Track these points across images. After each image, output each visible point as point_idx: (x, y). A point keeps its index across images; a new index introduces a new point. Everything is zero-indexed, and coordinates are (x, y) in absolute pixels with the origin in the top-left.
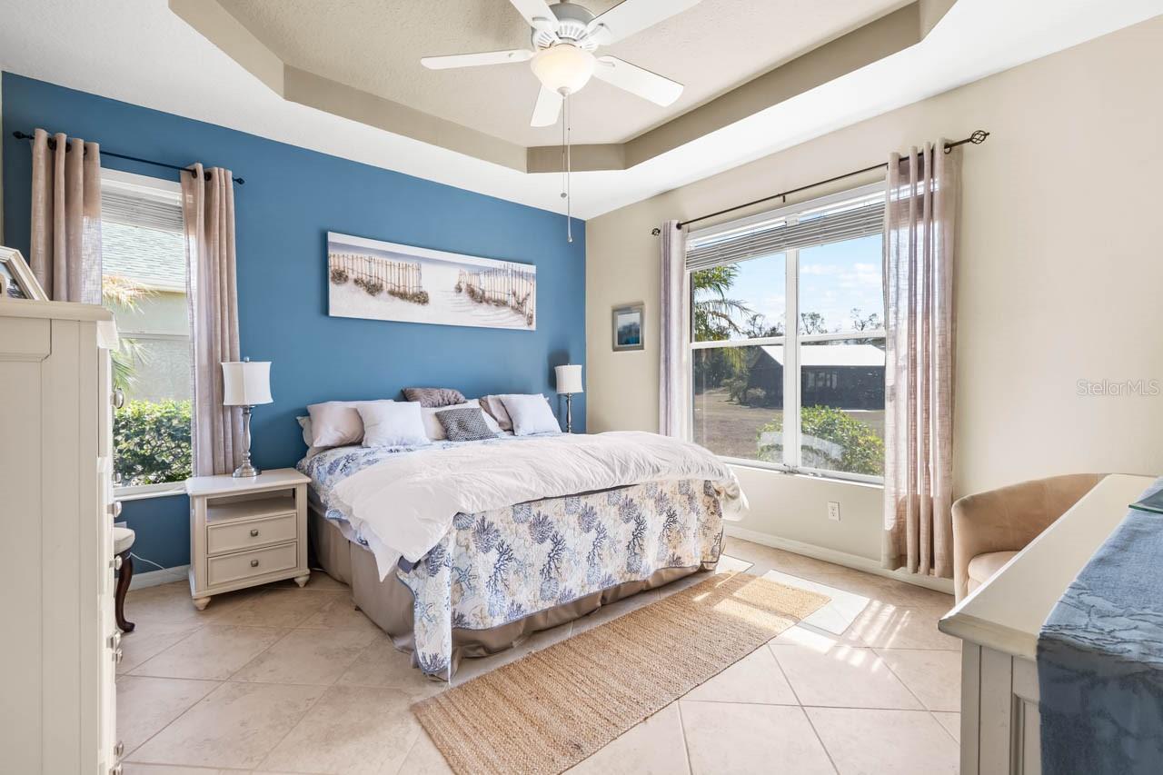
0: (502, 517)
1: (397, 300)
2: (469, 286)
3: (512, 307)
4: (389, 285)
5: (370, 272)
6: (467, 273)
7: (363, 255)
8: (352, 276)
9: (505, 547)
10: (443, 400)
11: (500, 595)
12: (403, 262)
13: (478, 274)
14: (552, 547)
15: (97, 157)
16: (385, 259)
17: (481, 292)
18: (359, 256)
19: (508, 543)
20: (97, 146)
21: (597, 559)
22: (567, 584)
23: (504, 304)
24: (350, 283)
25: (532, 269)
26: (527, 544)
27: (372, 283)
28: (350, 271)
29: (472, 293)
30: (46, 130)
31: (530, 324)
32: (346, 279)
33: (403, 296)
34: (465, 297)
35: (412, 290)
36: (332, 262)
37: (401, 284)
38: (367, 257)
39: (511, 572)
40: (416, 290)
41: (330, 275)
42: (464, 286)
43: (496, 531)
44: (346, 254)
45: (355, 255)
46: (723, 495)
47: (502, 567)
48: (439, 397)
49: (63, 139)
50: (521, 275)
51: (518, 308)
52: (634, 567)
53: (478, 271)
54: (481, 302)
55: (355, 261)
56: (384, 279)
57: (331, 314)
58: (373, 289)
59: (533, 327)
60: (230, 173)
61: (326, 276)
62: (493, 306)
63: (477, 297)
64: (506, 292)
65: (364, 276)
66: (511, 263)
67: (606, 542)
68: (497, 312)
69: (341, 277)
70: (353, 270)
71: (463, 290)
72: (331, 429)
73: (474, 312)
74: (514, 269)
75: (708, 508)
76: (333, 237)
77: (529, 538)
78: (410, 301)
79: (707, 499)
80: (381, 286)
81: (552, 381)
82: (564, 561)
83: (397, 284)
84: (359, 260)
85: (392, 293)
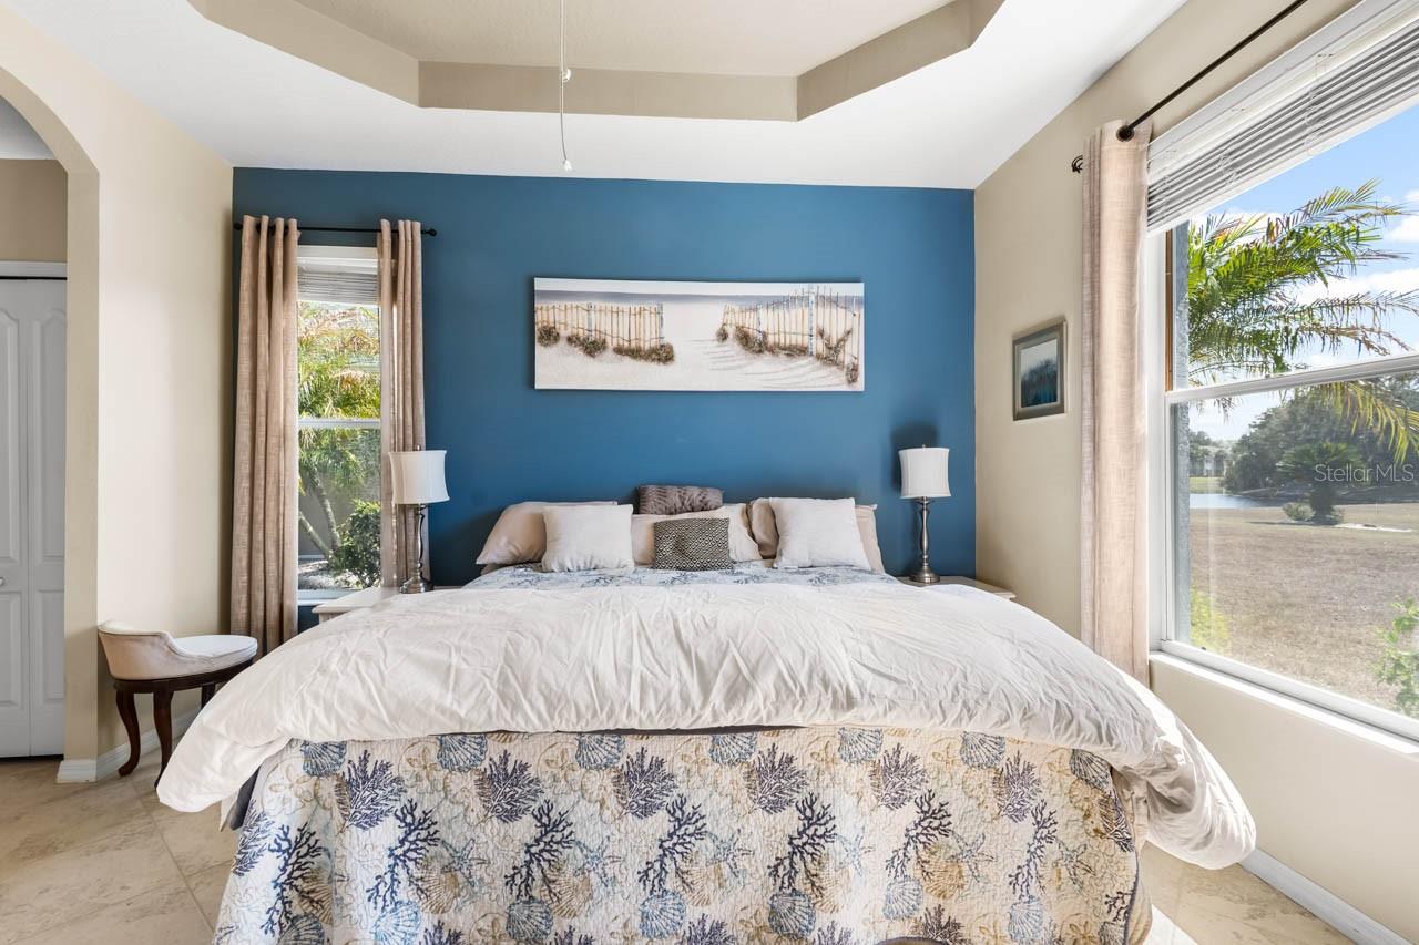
0: (413, 753)
1: (627, 361)
2: (739, 329)
3: (819, 357)
4: (615, 341)
5: (590, 324)
6: (737, 309)
7: (579, 304)
8: (564, 333)
9: (418, 813)
10: (683, 504)
11: (403, 911)
12: (634, 306)
13: (756, 310)
14: (536, 832)
15: (295, 234)
16: (609, 305)
17: (760, 337)
18: (574, 304)
19: (427, 806)
20: (294, 223)
21: (671, 883)
22: (575, 922)
23: (802, 351)
24: (563, 343)
25: (857, 290)
26: (472, 817)
27: (592, 339)
28: (563, 327)
29: (745, 339)
30: (252, 216)
31: (853, 380)
32: (557, 338)
33: (635, 353)
34: (733, 346)
35: (648, 343)
36: (539, 317)
37: (633, 337)
38: (584, 304)
39: (436, 866)
40: (654, 343)
41: (537, 334)
42: (731, 331)
43: (398, 780)
44: (556, 303)
45: (569, 304)
46: (1139, 791)
47: (410, 854)
48: (678, 499)
49: (280, 222)
50: (834, 301)
51: (830, 356)
52: (790, 924)
53: (754, 304)
54: (760, 352)
55: (569, 311)
56: (609, 332)
57: (538, 386)
58: (593, 347)
59: (860, 386)
60: (418, 225)
61: (533, 335)
62: (782, 356)
63: (752, 343)
64: (807, 331)
65: (581, 331)
66: (815, 285)
67: (705, 848)
68: (792, 365)
69: (550, 336)
70: (566, 324)
71: (731, 336)
72: (504, 540)
73: (749, 369)
74: (821, 293)
75: (1087, 816)
76: (541, 284)
77: (477, 805)
78: (646, 359)
79: (1082, 790)
80: (604, 342)
81: (896, 476)
82: (569, 870)
83: (627, 338)
84: (575, 310)
85: (619, 351)
